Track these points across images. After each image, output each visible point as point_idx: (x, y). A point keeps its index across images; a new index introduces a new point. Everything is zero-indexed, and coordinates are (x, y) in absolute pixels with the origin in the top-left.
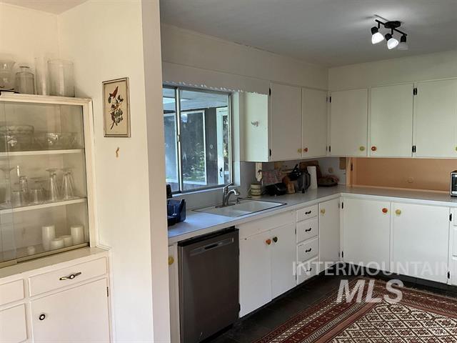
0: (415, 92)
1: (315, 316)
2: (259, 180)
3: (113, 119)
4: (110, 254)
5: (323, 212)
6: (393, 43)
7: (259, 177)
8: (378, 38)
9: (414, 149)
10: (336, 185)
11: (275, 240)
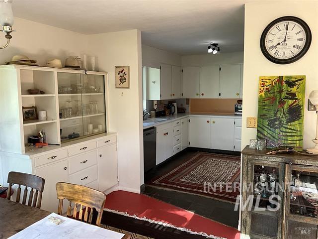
0: (220, 69)
1: (184, 164)
2: (155, 109)
3: (120, 81)
4: (117, 134)
5: (183, 123)
6: (215, 52)
7: (155, 107)
8: (210, 51)
9: (220, 95)
10: (185, 112)
11: (167, 134)
